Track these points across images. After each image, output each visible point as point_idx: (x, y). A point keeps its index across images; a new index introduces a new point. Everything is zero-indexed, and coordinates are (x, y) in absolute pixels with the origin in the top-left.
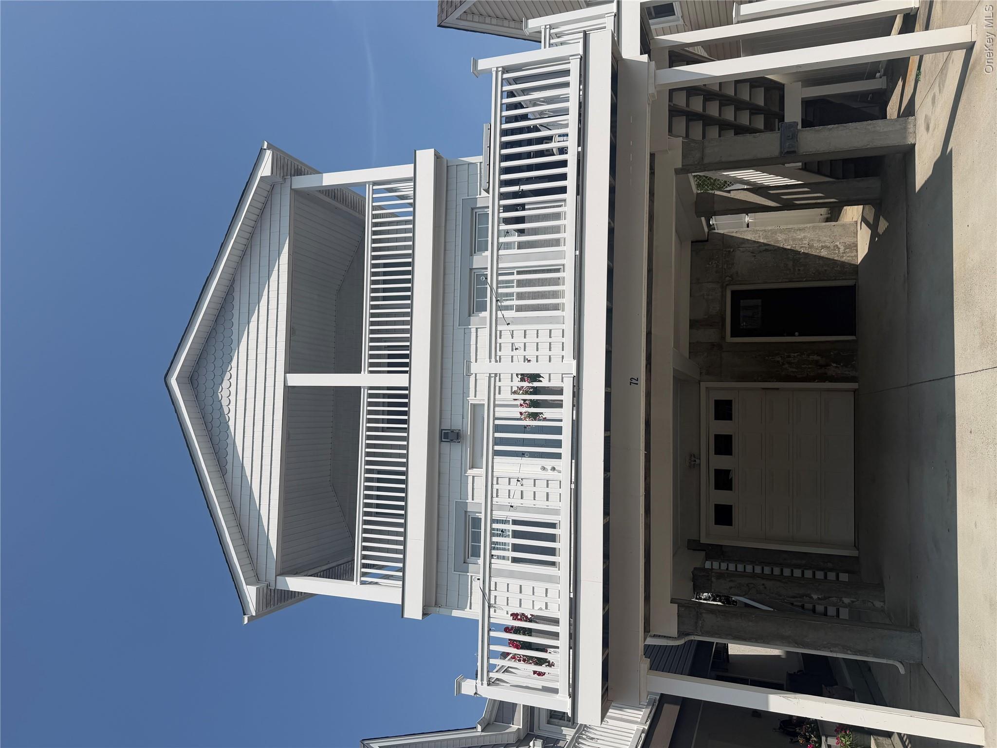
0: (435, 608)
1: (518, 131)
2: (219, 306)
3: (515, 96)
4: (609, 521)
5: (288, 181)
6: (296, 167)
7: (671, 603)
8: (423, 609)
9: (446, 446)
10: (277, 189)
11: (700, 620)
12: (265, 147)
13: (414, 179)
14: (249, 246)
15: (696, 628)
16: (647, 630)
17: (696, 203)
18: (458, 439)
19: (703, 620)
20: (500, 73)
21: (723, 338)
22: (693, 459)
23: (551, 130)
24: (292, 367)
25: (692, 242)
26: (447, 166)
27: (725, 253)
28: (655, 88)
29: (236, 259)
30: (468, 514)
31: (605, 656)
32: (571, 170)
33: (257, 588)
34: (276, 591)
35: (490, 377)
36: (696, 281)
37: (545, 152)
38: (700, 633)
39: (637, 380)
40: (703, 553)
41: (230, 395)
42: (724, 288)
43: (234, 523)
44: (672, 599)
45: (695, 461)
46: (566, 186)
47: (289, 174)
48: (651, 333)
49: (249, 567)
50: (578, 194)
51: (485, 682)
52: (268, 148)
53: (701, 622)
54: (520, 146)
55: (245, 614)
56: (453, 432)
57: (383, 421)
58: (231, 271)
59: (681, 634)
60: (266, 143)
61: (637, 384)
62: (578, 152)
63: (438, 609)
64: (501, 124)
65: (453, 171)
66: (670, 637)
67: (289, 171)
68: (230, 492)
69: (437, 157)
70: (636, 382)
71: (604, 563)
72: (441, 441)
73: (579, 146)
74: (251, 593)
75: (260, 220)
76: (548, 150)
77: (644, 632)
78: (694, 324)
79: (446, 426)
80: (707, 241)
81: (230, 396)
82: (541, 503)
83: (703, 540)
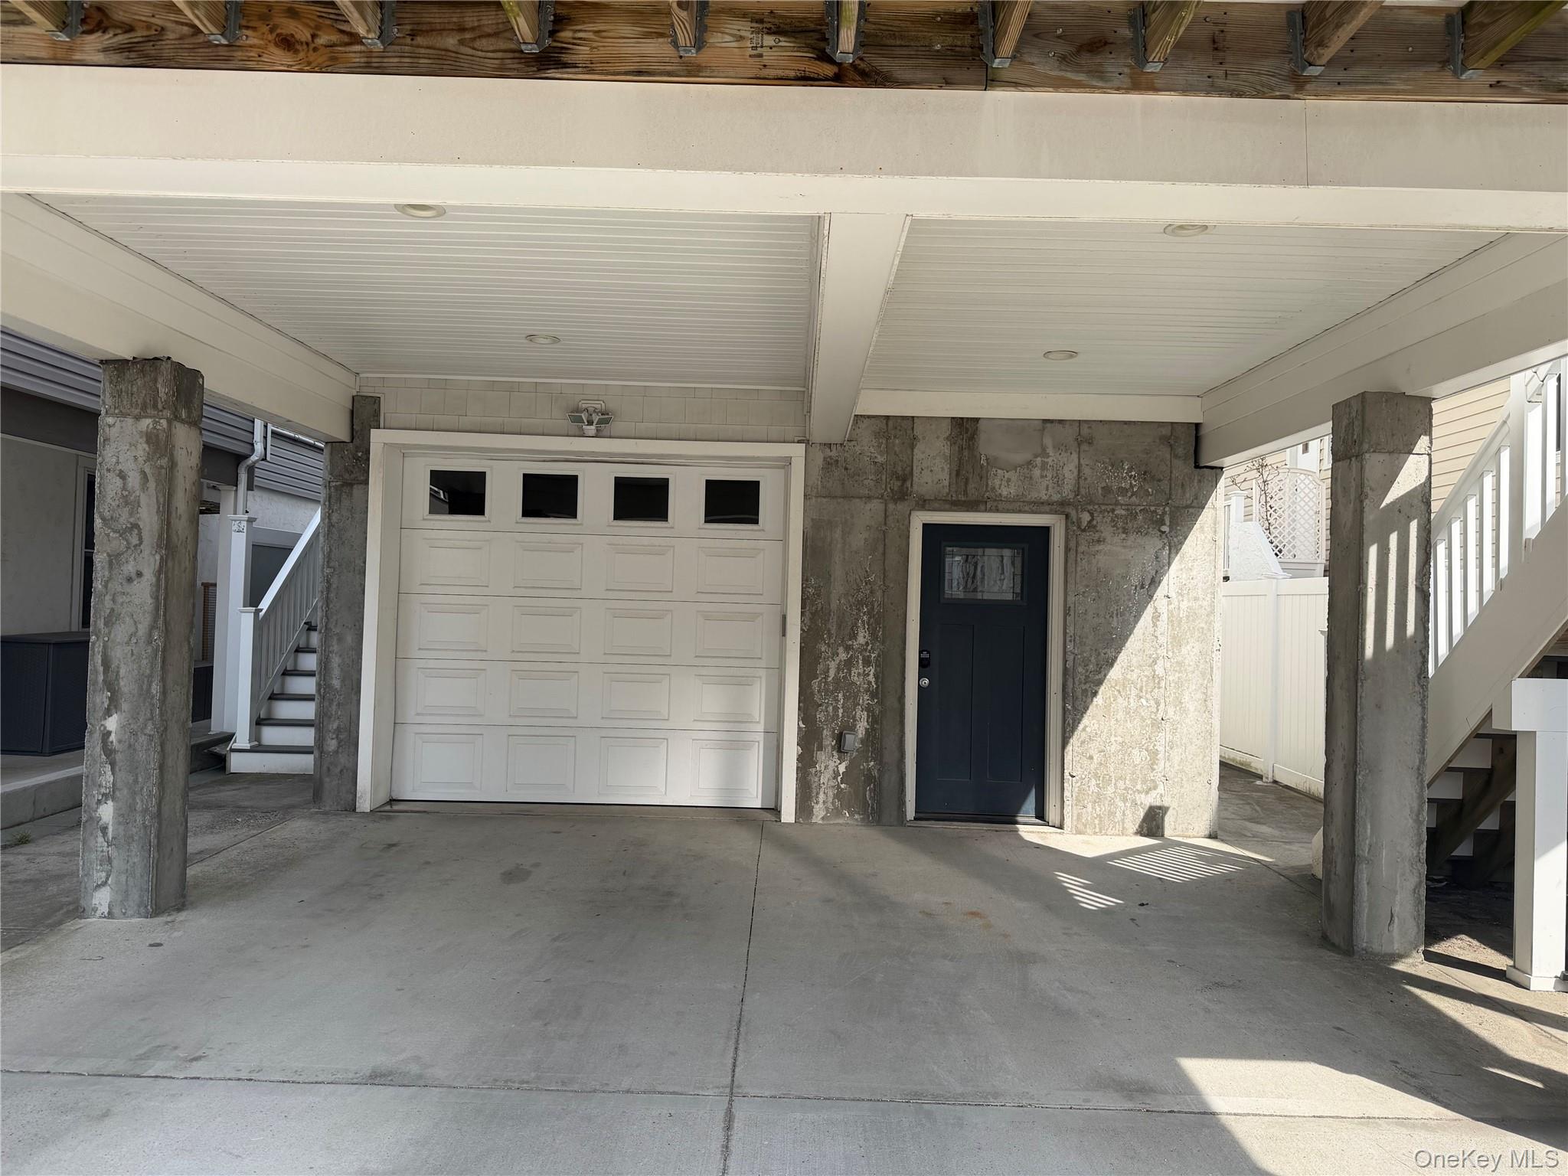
25: (1197, 426)
27: (1160, 511)
40: (344, 436)
42: (1060, 507)
45: (590, 423)
78: (965, 429)
80: (1198, 466)
83: (378, 438)
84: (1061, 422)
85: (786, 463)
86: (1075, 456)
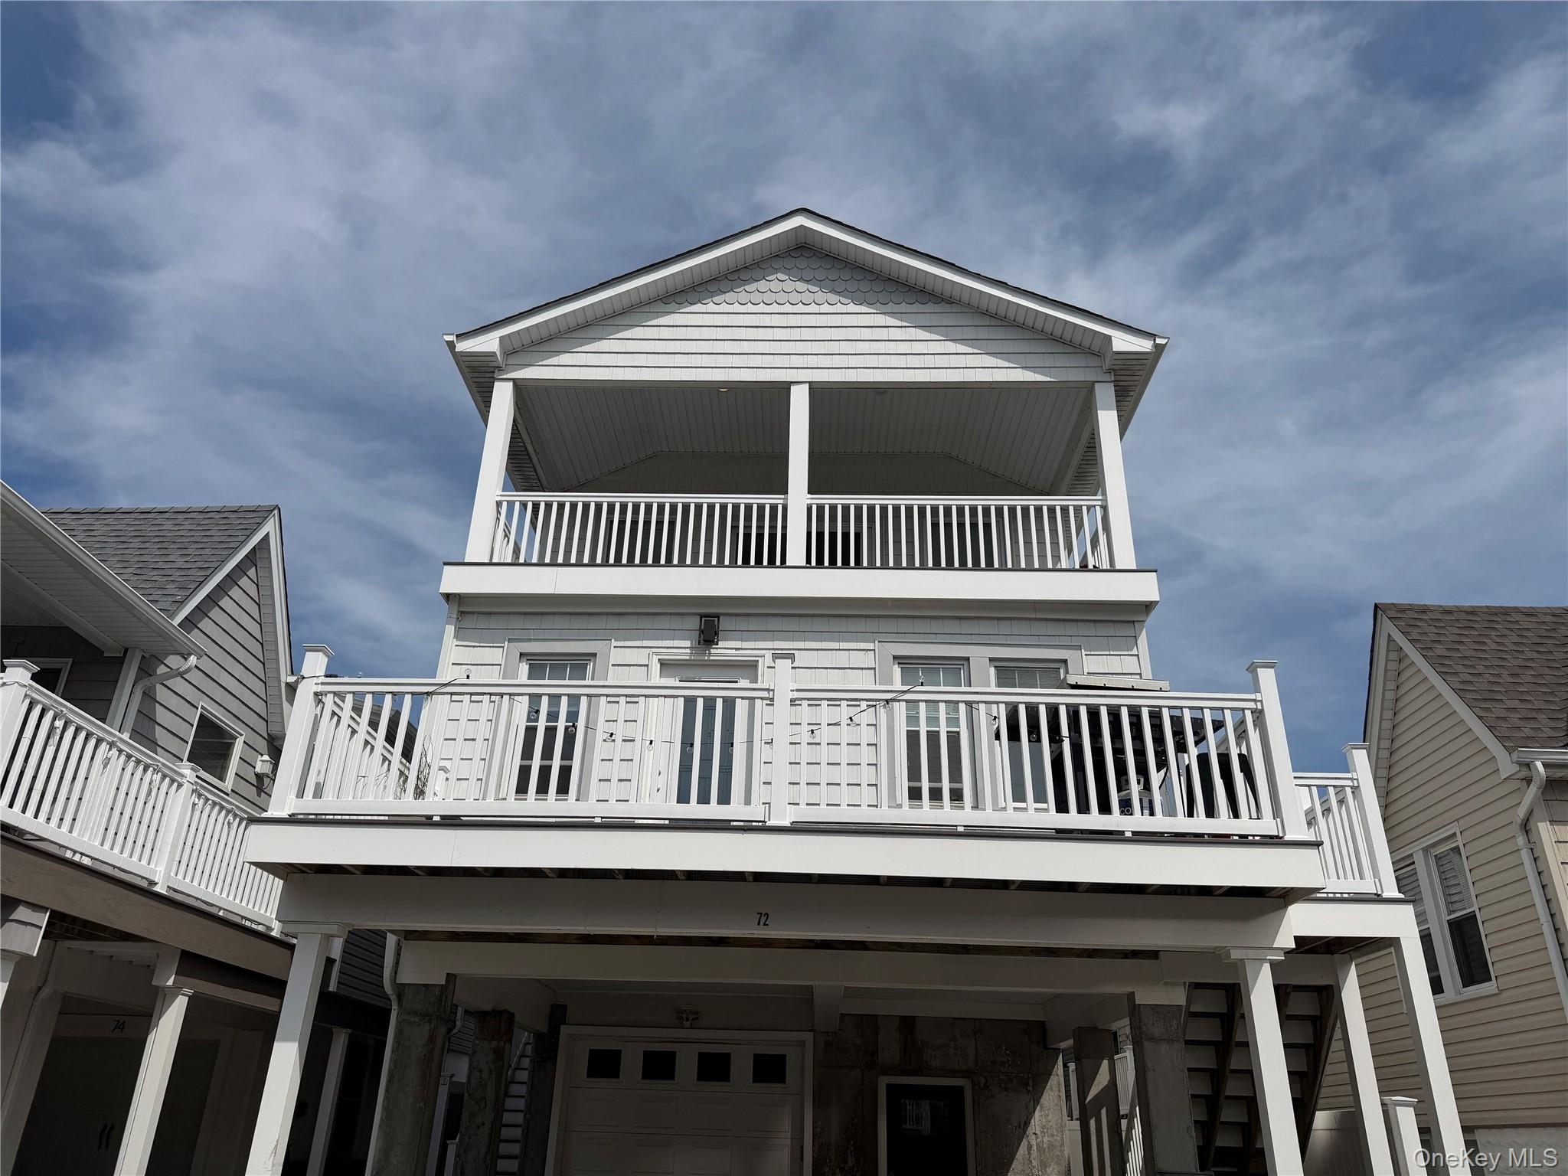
0: (456, 611)
1: (1158, 736)
2: (912, 282)
3: (1215, 730)
4: (549, 877)
5: (1106, 378)
6: (1130, 389)
7: (448, 974)
8: (455, 595)
9: (694, 623)
10: (1094, 361)
11: (420, 1020)
12: (1158, 341)
13: (1113, 570)
14: (1004, 323)
15: (408, 1013)
16: (409, 935)
17: (1094, 1030)
18: (705, 641)
19: (419, 1025)
20: (1252, 705)
21: (885, 1072)
22: (691, 1017)
23: (1160, 787)
24: (819, 393)
25: (1043, 1023)
26: (1133, 622)
27: (1026, 1077)
28: (1241, 960)
29: (984, 305)
30: (592, 659)
31: (349, 868)
32: (1095, 820)
33: (495, 353)
34: (491, 380)
35: (768, 690)
36: (977, 1027)
37: (1123, 778)
38: (400, 1020)
39: (765, 925)
40: (545, 1030)
41: (778, 304)
42: (966, 1073)
43: (590, 316)
44: (456, 976)
45: (688, 1020)
46: (1068, 813)
47: (1118, 378)
48: (865, 950)
49: (526, 340)
50: (1058, 831)
51: (320, 688)
52: (1156, 346)
53: (417, 1020)
54: (1133, 738)
55: (457, 336)
56: (716, 634)
57: (748, 527)
58: (965, 298)
59: (401, 989)
60: (1164, 341)
61: (759, 924)
62: (1124, 832)
63: (455, 616)
64: (1170, 708)
65: (1128, 631)
66: (396, 973)
67: (1123, 378)
68: (636, 310)
69: (1148, 607)
70: (762, 923)
71: (486, 869)
72: (702, 616)
73: (1134, 833)
74: (489, 343)
75: (1044, 337)
76: (1127, 782)
77: (405, 931)
78: (908, 1024)
79: (724, 624)
80: (1045, 1047)
81: (776, 305)
82: (597, 770)
83: (564, 1030)
84: (964, 1019)
85: (802, 1044)
86: (973, 1041)
